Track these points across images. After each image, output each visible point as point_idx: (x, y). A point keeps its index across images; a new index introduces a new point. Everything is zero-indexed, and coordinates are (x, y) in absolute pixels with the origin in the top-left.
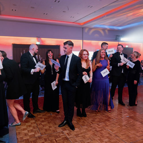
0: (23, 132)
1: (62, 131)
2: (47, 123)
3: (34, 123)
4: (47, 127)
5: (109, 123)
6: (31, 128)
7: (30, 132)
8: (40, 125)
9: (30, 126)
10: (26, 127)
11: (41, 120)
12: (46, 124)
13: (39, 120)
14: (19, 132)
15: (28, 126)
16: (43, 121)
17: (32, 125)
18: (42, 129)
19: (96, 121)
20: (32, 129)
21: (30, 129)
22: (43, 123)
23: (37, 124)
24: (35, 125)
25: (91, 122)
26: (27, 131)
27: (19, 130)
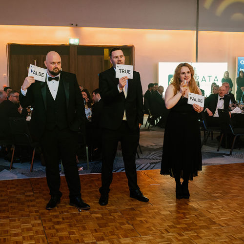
0: (13, 238)
1: (95, 241)
2: (66, 226)
3: (39, 225)
4: (65, 234)
5: (207, 233)
6: (31, 234)
7: (28, 240)
8: (50, 229)
9: (29, 230)
10: (21, 231)
11: (56, 220)
12: (63, 229)
13: (50, 220)
14: (5, 239)
15: (25, 230)
16: (58, 223)
17: (34, 228)
18: (53, 236)
19: (179, 228)
20: (33, 234)
21: (28, 235)
22: (57, 227)
23: (44, 227)
24: (41, 228)
25: (166, 230)
26: (21, 238)
27: (5, 235)
